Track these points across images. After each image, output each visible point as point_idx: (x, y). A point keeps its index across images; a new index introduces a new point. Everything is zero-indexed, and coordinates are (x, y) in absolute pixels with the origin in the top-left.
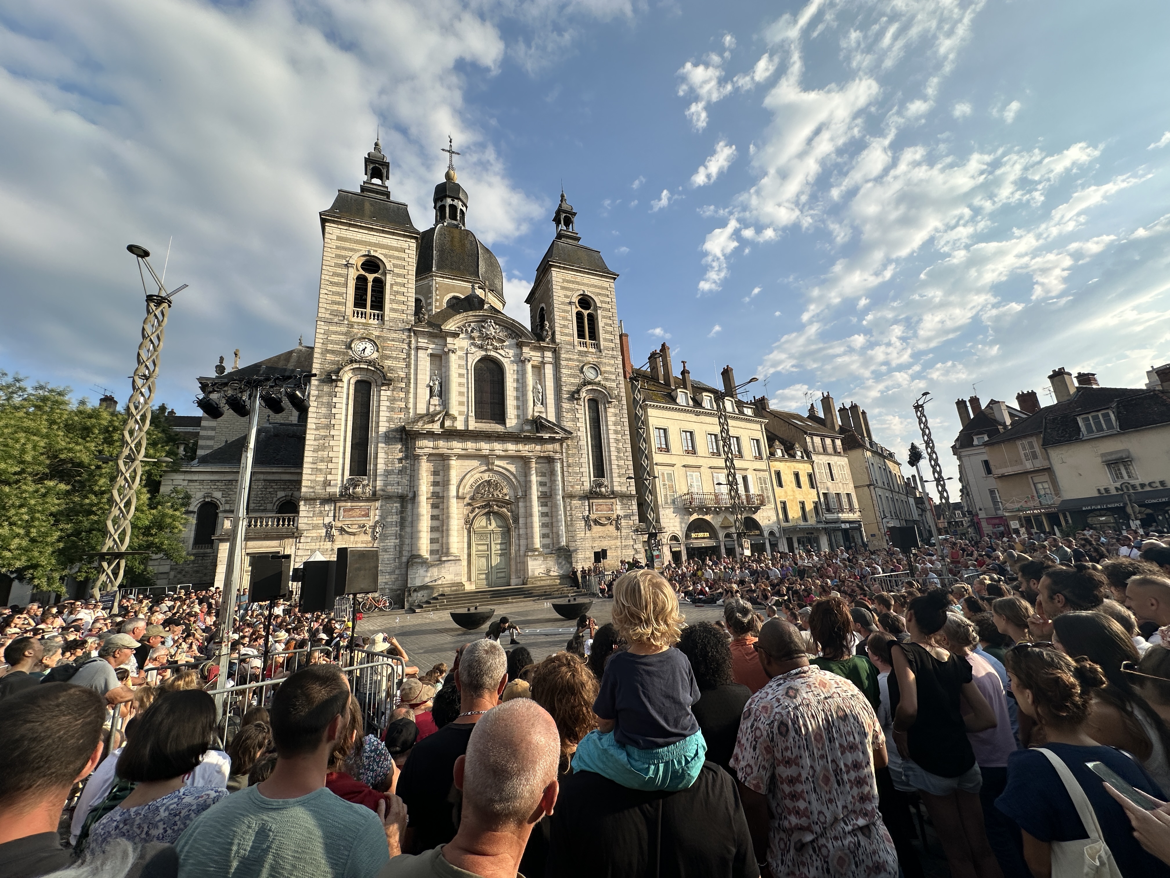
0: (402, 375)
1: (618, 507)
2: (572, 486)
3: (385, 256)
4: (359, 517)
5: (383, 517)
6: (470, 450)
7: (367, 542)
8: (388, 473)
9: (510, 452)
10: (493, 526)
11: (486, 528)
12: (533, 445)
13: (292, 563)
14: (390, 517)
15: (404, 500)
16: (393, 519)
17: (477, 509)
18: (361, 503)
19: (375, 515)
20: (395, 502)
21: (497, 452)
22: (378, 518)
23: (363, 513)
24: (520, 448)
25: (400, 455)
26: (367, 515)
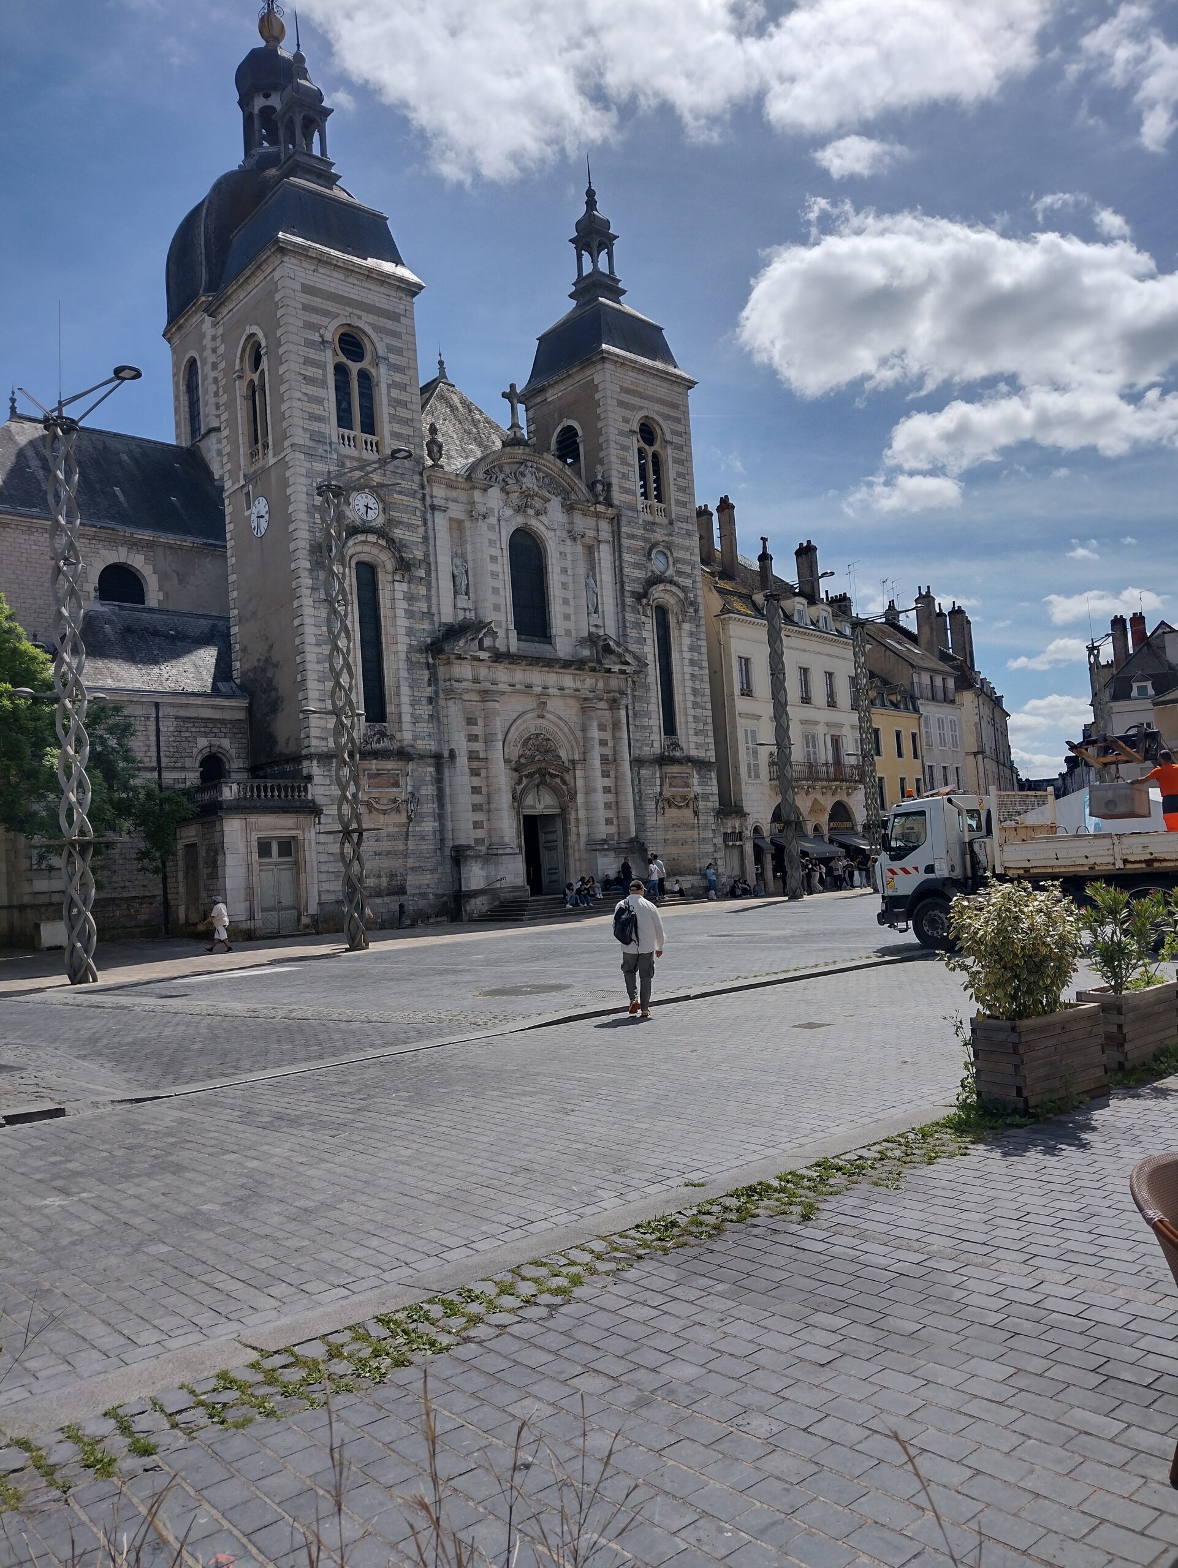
0: (419, 555)
1: (695, 781)
2: (640, 748)
3: (375, 327)
4: (388, 787)
5: (416, 788)
6: (518, 687)
7: (400, 825)
8: (416, 719)
9: (566, 691)
10: (542, 806)
11: (533, 807)
12: (594, 681)
13: (314, 853)
14: (424, 787)
15: (440, 761)
16: (429, 790)
17: (525, 781)
18: (389, 765)
19: (407, 785)
20: (429, 765)
21: (551, 691)
22: (410, 789)
23: (392, 781)
24: (579, 685)
25: (429, 691)
26: (396, 784)
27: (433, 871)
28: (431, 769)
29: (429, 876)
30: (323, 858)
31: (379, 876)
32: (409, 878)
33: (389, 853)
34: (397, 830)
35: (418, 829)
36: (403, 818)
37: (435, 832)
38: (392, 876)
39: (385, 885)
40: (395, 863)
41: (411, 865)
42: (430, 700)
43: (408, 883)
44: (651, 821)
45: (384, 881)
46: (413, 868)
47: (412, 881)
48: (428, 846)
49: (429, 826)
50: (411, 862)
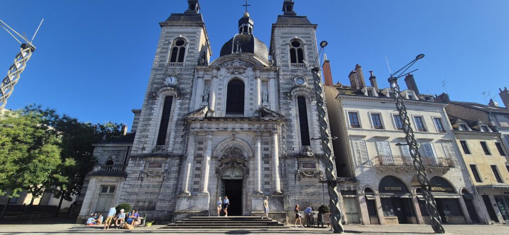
0: (188, 91)
1: (320, 165)
2: (286, 151)
3: (187, 37)
4: (156, 167)
5: (170, 168)
6: (220, 129)
7: (159, 182)
8: (175, 143)
9: (244, 129)
10: (234, 176)
11: (229, 176)
12: (259, 125)
13: (120, 191)
14: (173, 168)
15: (182, 158)
16: (175, 169)
17: (224, 165)
18: (159, 159)
19: (165, 167)
20: (177, 159)
21: (236, 130)
22: (166, 168)
23: (159, 165)
24: (251, 127)
25: (183, 133)
26: (160, 166)
27: (169, 201)
28: (178, 161)
29: (167, 203)
30: (123, 193)
31: (145, 202)
32: (158, 203)
33: (152, 193)
34: (157, 184)
35: (167, 184)
36: (161, 179)
37: (174, 185)
38: (150, 202)
39: (146, 206)
40: (153, 197)
41: (160, 198)
42: (182, 136)
43: (157, 205)
44: (292, 183)
45: (147, 204)
46: (160, 200)
47: (159, 205)
48: (169, 191)
49: (172, 182)
50: (160, 197)
